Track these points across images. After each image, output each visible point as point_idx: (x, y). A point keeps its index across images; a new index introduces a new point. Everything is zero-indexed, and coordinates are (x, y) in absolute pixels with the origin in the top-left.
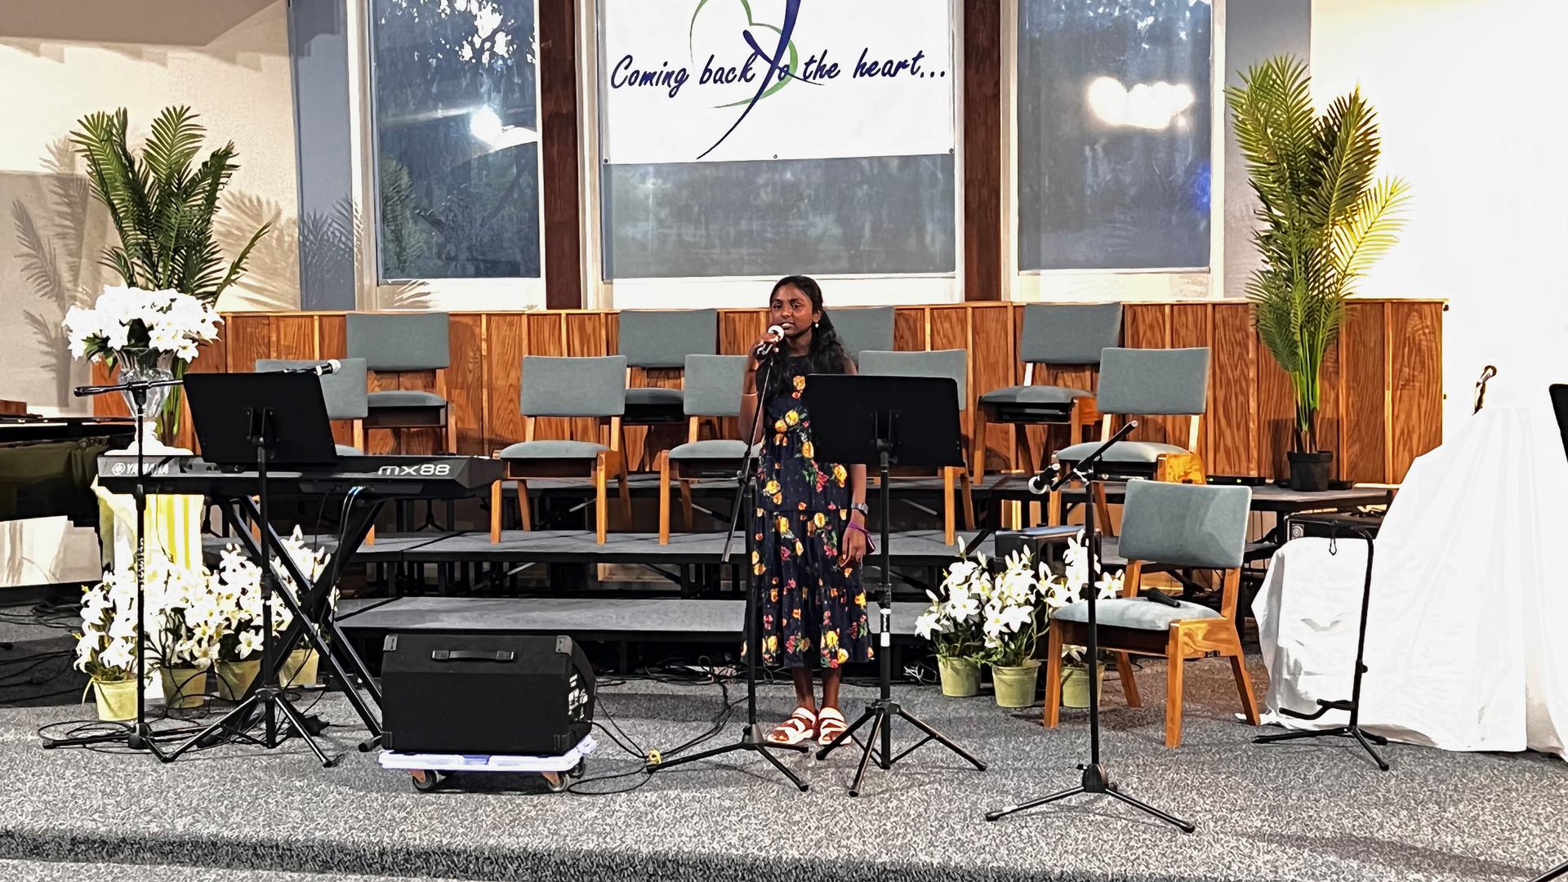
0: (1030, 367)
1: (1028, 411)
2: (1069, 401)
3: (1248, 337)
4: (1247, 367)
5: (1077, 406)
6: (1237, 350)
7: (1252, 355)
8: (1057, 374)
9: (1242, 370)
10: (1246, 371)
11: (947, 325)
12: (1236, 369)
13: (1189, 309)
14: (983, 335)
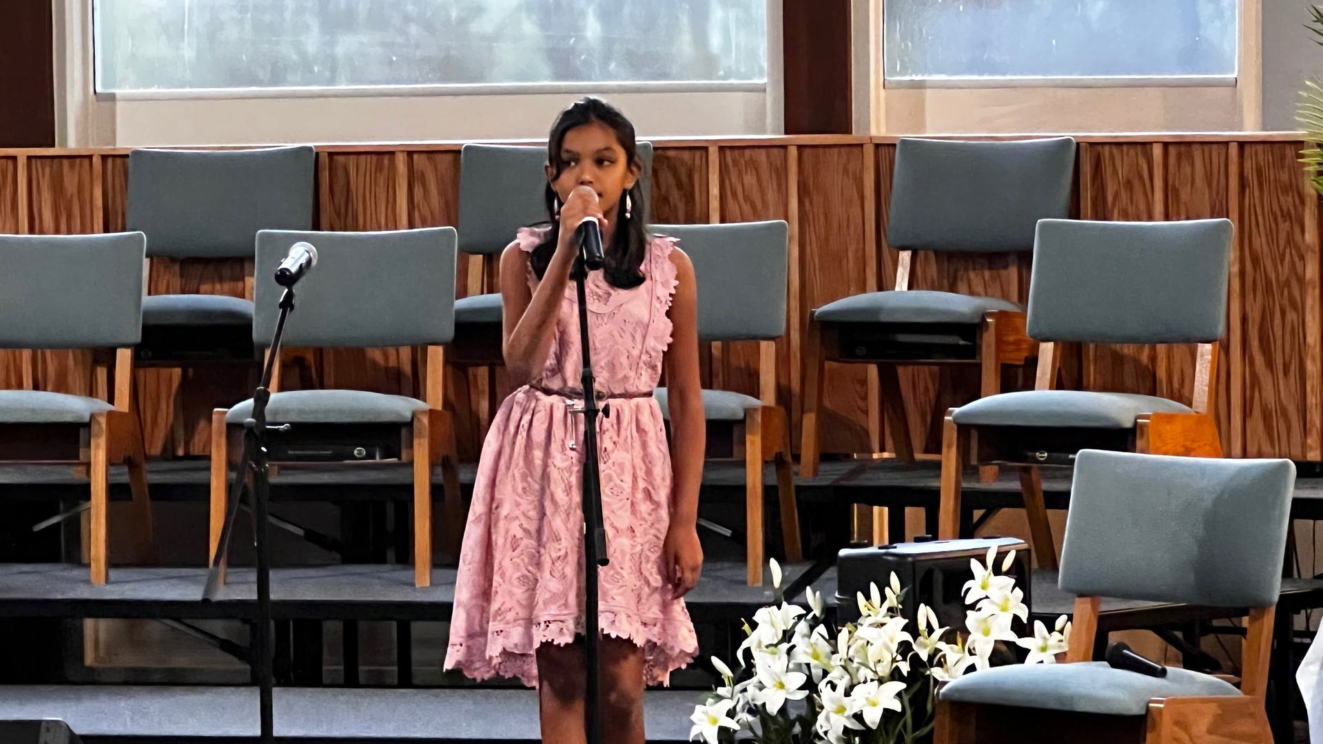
0: (905, 256)
1: (903, 338)
2: (977, 320)
3: (1303, 202)
4: (1302, 258)
5: (992, 330)
6: (1284, 227)
7: (1311, 236)
8: (956, 271)
9: (1293, 263)
10: (1299, 264)
11: (749, 179)
12: (1282, 261)
13: (1197, 153)
14: (817, 199)
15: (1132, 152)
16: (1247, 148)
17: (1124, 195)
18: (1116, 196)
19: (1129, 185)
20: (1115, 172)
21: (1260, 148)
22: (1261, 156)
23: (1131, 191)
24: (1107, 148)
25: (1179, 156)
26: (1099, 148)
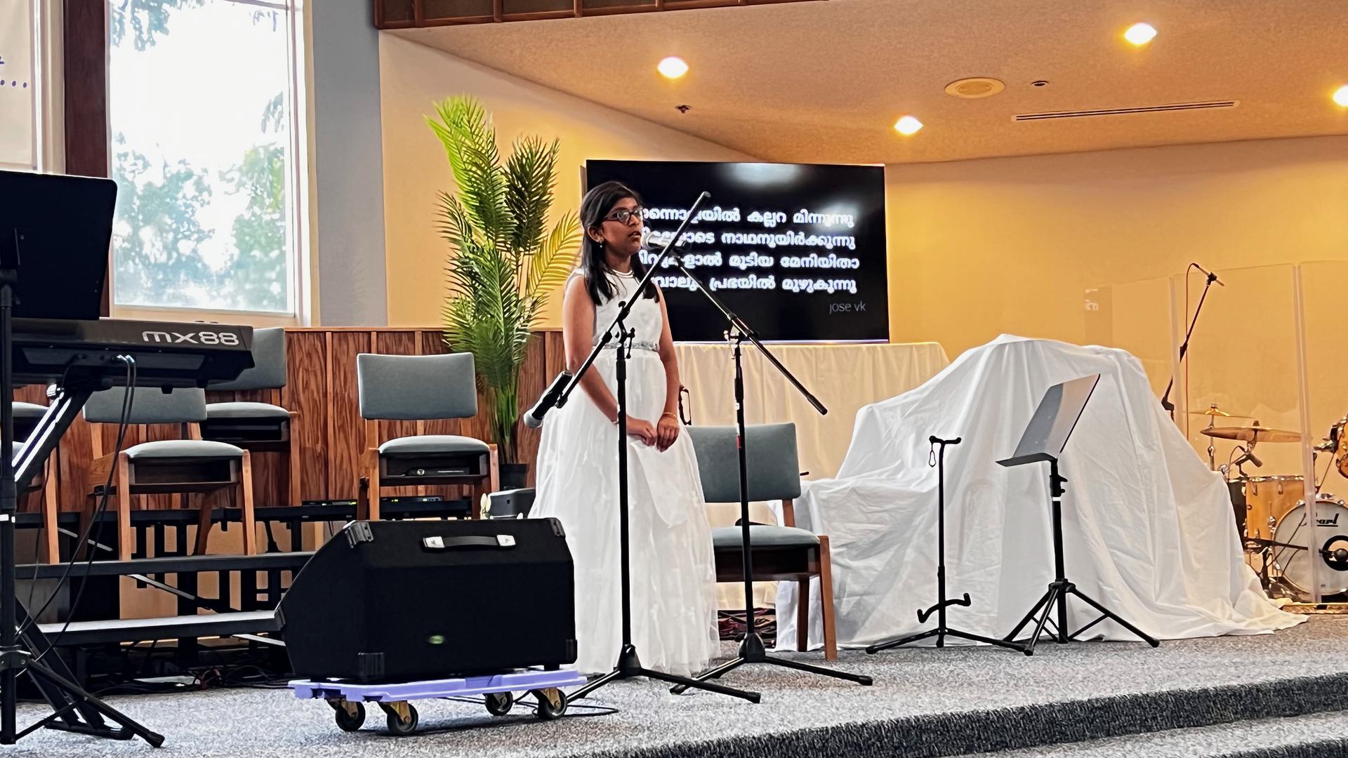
15: (311, 337)
16: (380, 334)
17: (306, 361)
18: (301, 361)
19: (309, 355)
20: (301, 348)
21: (387, 335)
22: (388, 340)
23: (311, 358)
24: (295, 335)
25: (340, 340)
26: (291, 335)
